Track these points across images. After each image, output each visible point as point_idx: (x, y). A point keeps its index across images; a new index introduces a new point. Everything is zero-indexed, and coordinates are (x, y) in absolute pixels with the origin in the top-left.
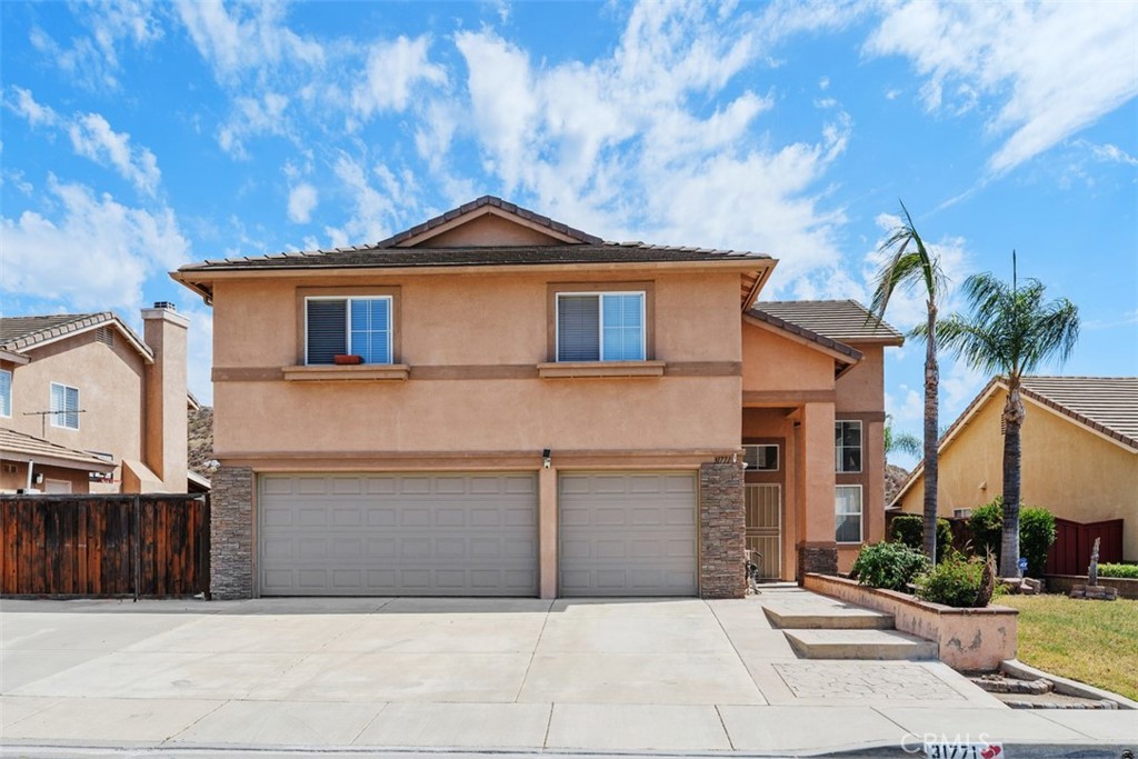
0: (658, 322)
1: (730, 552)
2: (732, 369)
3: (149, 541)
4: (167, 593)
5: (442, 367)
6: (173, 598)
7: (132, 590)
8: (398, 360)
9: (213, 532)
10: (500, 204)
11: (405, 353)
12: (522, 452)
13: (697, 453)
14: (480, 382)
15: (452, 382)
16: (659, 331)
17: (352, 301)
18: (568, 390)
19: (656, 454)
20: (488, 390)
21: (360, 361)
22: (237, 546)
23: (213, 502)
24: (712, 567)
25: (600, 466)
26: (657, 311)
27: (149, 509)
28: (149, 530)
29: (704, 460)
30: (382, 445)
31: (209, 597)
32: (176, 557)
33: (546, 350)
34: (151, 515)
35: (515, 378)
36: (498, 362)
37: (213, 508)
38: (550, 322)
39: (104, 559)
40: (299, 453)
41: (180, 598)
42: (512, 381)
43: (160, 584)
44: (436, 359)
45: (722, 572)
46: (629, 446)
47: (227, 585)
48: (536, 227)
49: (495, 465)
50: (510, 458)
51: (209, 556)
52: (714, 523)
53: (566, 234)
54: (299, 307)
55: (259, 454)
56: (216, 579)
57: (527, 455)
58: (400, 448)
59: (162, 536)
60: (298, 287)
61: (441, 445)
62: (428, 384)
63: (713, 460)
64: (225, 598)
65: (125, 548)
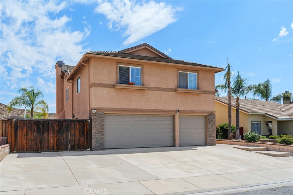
0: (199, 80)
1: (213, 135)
2: (213, 93)
3: (73, 133)
4: (78, 149)
5: (153, 87)
6: (80, 150)
7: (67, 149)
8: (143, 85)
9: (93, 131)
11: (145, 83)
12: (172, 110)
13: (207, 112)
14: (162, 92)
15: (156, 91)
16: (199, 82)
17: (131, 68)
18: (181, 95)
19: (200, 112)
20: (165, 94)
21: (133, 84)
22: (100, 134)
23: (93, 122)
24: (210, 138)
25: (188, 114)
26: (199, 78)
27: (73, 124)
28: (72, 130)
29: (208, 113)
30: (139, 107)
31: (91, 150)
32: (81, 138)
33: (177, 84)
34: (73, 126)
35: (170, 91)
36: (166, 87)
37: (93, 124)
38: (178, 78)
39: (58, 139)
40: (117, 108)
41: (83, 150)
42: (169, 92)
43: (76, 147)
44: (152, 85)
45: (212, 139)
46: (194, 110)
47: (97, 146)
48: (157, 53)
49: (166, 113)
50: (169, 112)
51: (91, 138)
52: (210, 128)
53: (164, 56)
54: (117, 68)
55: (107, 108)
56: (94, 144)
57: (173, 111)
58: (143, 108)
59: (77, 132)
60: (117, 62)
61: (153, 108)
62: (150, 92)
63: (210, 114)
64: (97, 150)
65: (65, 136)
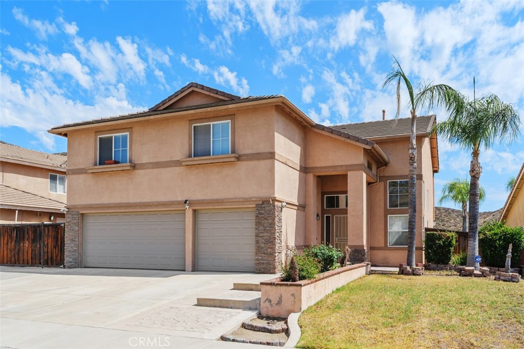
0: (236, 134)
1: (269, 250)
2: (270, 156)
3: (46, 243)
4: (52, 264)
5: (147, 163)
6: (53, 267)
7: (40, 263)
8: (130, 162)
9: (66, 239)
10: (197, 85)
11: (133, 158)
12: (178, 201)
13: (253, 199)
14: (162, 169)
15: (151, 170)
16: (237, 139)
17: (115, 136)
18: (197, 171)
19: (235, 200)
20: (167, 173)
21: (116, 162)
22: (73, 245)
23: (66, 226)
24: (260, 258)
25: (210, 207)
26: (236, 130)
27: (46, 229)
28: (46, 239)
29: (257, 203)
30: (125, 201)
31: (64, 267)
32: (54, 250)
33: (188, 151)
34: (47, 232)
35: (176, 166)
36: (169, 160)
37: (66, 229)
38: (190, 139)
39: (32, 250)
40: (94, 205)
41: (55, 267)
42: (174, 168)
43: (49, 261)
44: (145, 160)
45: (265, 260)
46: (223, 197)
47: (70, 262)
48: (212, 94)
49: (167, 208)
50: (174, 204)
51: (64, 250)
52: (261, 235)
53: (224, 96)
54: (96, 141)
55: (81, 205)
56: (67, 259)
57: (179, 203)
58: (131, 201)
59: (50, 241)
60: (96, 132)
61: (146, 200)
62: (142, 172)
63: (261, 203)
64: (69, 267)
65: (38, 246)
